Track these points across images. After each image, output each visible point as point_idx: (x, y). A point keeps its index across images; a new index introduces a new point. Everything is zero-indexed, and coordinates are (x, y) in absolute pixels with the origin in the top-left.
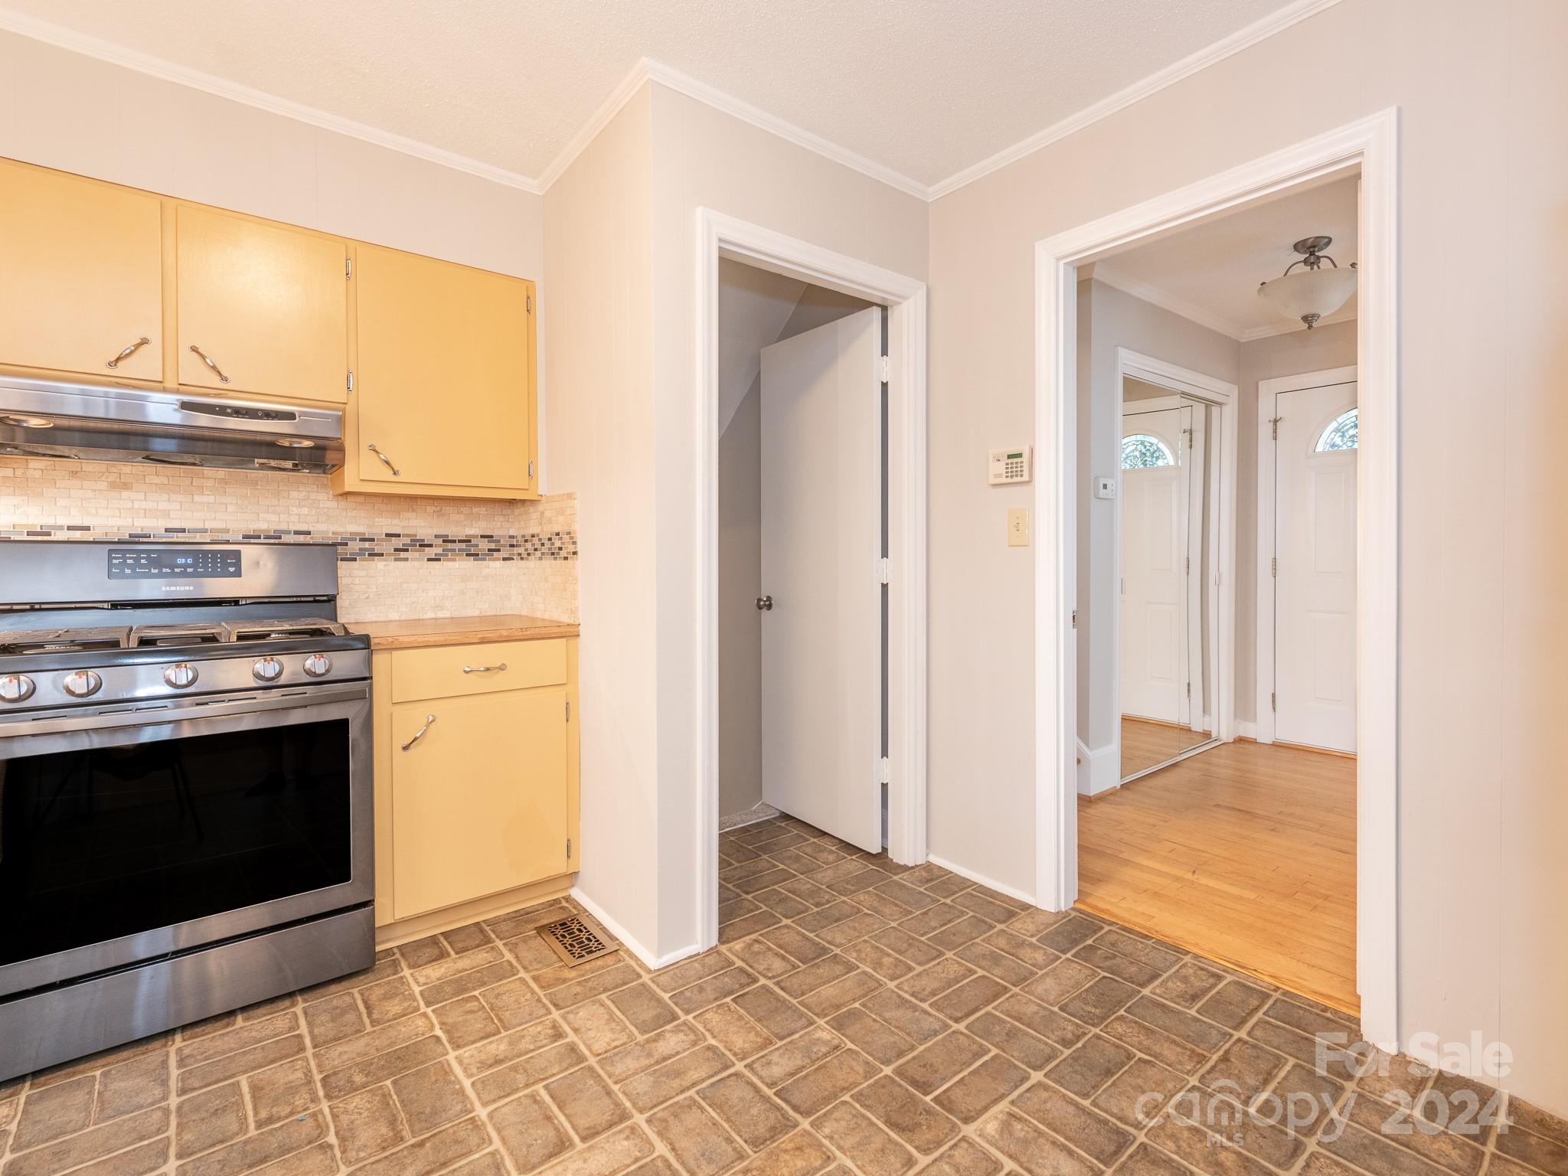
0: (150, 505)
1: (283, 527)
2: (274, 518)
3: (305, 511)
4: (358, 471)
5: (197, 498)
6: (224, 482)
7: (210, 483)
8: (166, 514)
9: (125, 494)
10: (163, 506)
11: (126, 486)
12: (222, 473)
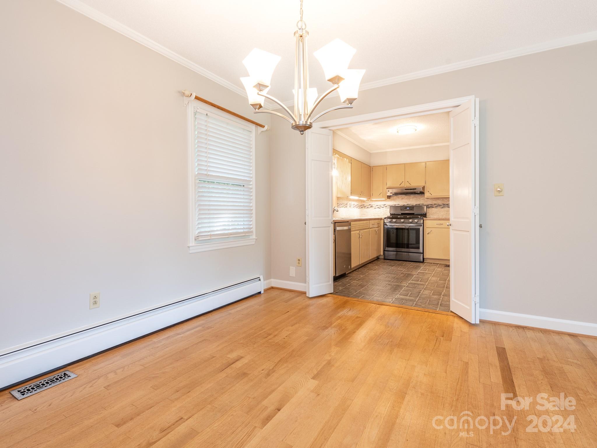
0: (405, 201)
1: (420, 203)
2: (419, 202)
3: (423, 201)
4: (427, 195)
5: (410, 200)
6: (413, 197)
7: (411, 198)
8: (407, 202)
9: (403, 200)
10: (407, 201)
11: (403, 199)
12: (413, 196)
